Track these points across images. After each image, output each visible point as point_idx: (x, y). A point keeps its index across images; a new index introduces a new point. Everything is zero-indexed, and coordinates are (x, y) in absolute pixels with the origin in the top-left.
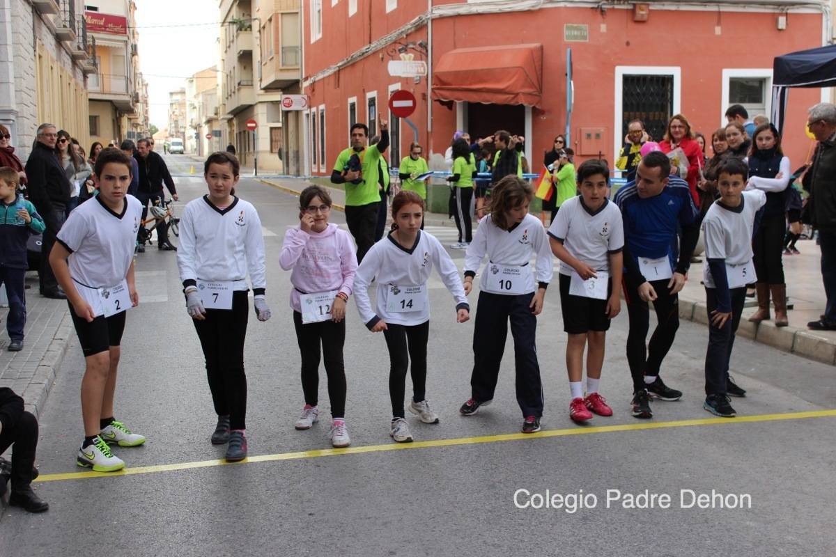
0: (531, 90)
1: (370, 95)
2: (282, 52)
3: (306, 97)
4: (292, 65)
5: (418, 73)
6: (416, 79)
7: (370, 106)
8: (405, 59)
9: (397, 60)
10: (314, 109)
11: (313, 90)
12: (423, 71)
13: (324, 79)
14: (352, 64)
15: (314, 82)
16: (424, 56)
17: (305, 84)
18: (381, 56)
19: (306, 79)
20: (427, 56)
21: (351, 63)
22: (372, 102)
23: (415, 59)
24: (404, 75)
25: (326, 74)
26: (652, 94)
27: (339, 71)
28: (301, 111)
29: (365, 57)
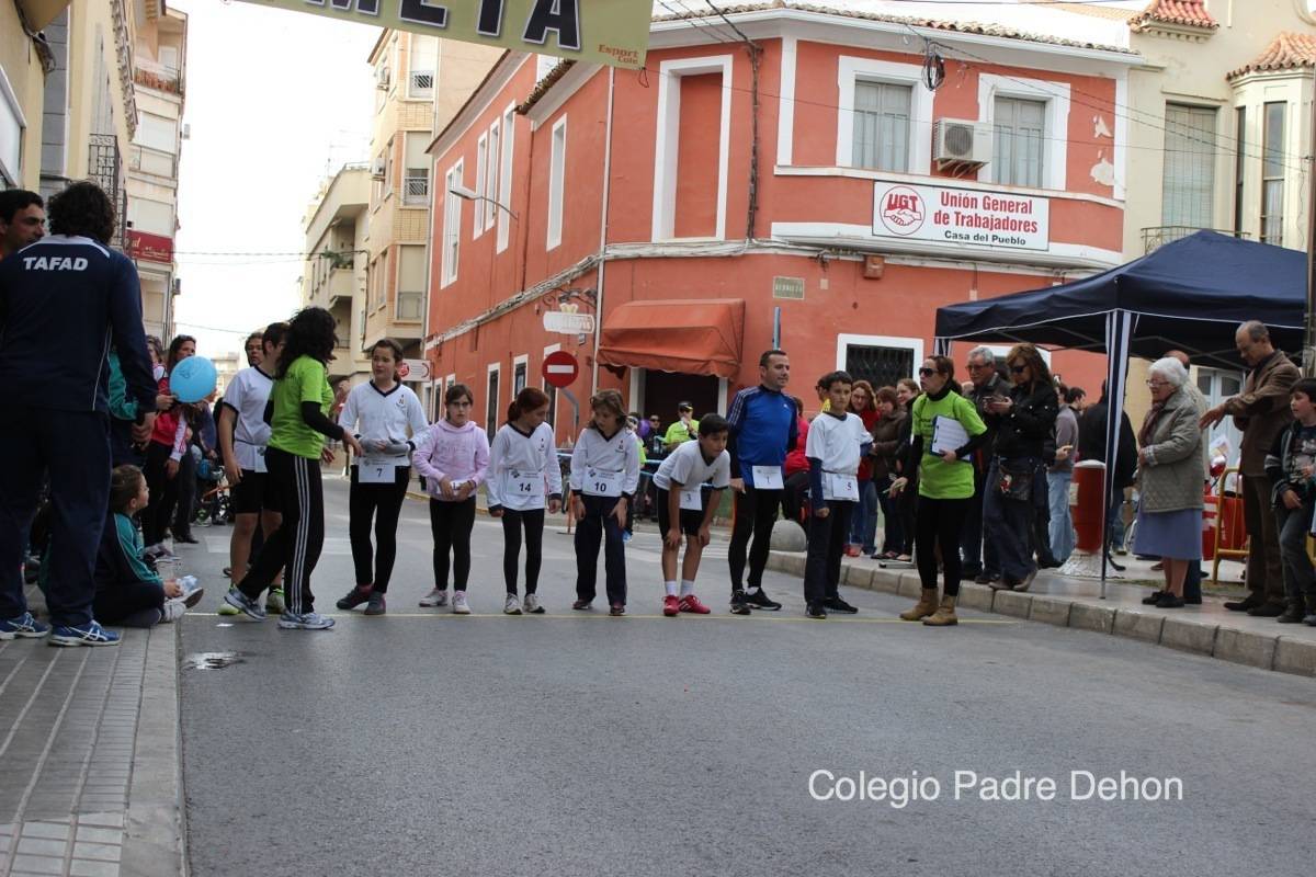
0: (726, 358)
1: (518, 360)
2: (399, 299)
3: (428, 363)
4: (411, 318)
5: (582, 329)
6: (580, 338)
7: (517, 375)
8: (566, 311)
9: (555, 310)
10: (439, 381)
11: (440, 355)
12: (589, 327)
13: (456, 337)
14: (496, 319)
15: (442, 343)
16: (591, 309)
17: (429, 346)
18: (536, 307)
19: (430, 338)
20: (596, 308)
21: (495, 316)
22: (521, 369)
23: (578, 312)
24: (562, 332)
25: (460, 332)
26: (884, 372)
27: (478, 327)
28: (420, 382)
29: (514, 309)
